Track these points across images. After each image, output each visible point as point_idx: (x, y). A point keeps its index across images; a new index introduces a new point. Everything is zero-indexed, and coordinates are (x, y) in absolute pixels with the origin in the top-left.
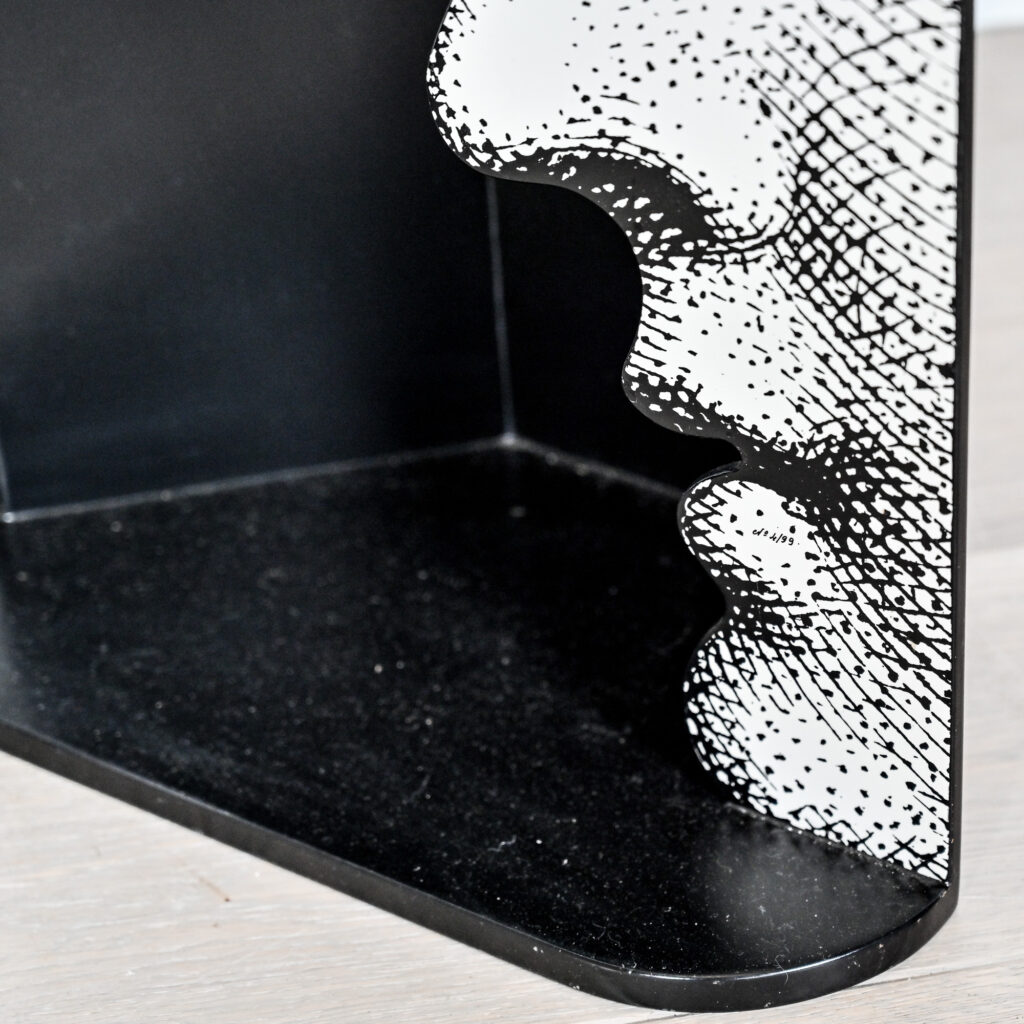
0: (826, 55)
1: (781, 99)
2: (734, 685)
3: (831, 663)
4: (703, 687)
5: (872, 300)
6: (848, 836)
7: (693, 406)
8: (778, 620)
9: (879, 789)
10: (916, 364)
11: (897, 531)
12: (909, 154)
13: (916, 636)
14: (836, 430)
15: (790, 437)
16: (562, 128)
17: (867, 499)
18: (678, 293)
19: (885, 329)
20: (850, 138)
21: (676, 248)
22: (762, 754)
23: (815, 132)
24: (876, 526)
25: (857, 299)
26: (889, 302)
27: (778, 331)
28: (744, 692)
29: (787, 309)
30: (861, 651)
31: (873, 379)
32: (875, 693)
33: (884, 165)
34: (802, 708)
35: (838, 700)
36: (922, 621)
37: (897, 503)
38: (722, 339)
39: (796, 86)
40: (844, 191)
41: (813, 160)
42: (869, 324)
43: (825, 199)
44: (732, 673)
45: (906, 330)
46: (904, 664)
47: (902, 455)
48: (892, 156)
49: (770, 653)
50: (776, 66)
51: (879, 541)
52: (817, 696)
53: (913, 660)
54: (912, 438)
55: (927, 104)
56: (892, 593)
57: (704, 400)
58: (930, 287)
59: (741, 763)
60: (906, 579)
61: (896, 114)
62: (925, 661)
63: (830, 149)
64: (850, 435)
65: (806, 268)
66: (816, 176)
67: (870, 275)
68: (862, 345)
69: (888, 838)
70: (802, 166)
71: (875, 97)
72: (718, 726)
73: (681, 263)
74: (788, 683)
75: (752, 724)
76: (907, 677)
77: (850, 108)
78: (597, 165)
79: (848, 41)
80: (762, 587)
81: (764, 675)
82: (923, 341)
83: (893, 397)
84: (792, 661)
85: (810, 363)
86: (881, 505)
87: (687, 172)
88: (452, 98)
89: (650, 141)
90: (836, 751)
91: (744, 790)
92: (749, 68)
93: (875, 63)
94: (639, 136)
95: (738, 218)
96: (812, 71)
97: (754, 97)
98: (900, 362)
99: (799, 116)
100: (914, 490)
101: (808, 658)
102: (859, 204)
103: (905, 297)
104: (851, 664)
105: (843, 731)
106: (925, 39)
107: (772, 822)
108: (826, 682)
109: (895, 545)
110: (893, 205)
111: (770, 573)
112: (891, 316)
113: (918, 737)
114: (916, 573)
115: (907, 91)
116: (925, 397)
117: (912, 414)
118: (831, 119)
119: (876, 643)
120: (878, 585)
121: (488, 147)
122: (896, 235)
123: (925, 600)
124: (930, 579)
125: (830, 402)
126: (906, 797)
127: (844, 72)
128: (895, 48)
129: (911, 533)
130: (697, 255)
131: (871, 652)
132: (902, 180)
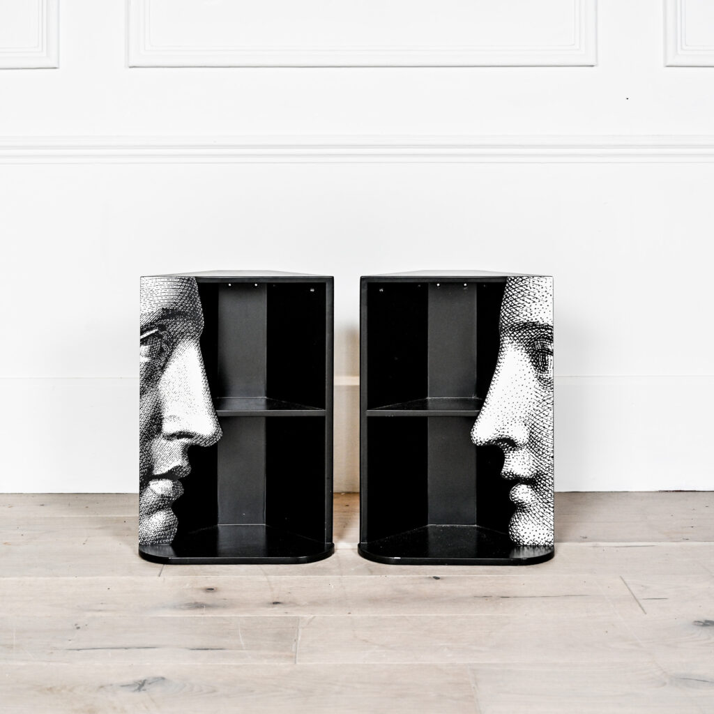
0: (535, 415)
1: (528, 423)
2: (517, 522)
3: (534, 512)
4: (513, 525)
5: (541, 450)
6: (537, 543)
7: (513, 475)
8: (526, 507)
9: (542, 532)
10: (548, 458)
11: (545, 485)
12: (546, 426)
13: (548, 502)
14: (536, 472)
15: (528, 475)
16: (493, 436)
17: (540, 481)
18: (511, 457)
19: (543, 453)
20: (538, 426)
21: (511, 450)
22: (522, 533)
23: (533, 427)
24: (542, 486)
25: (539, 450)
26: (544, 449)
27: (527, 458)
28: (520, 523)
29: (528, 454)
30: (539, 507)
31: (541, 462)
32: (541, 515)
33: (543, 429)
34: (530, 522)
35: (536, 518)
36: (549, 499)
37: (545, 481)
38: (518, 462)
39: (530, 421)
40: (537, 434)
41: (533, 431)
42: (541, 453)
43: (534, 436)
44: (517, 520)
45: (546, 453)
46: (546, 508)
47: (546, 472)
48: (544, 427)
49: (524, 514)
50: (527, 418)
51: (542, 488)
52: (531, 518)
53: (547, 506)
54: (547, 469)
55: (549, 419)
56: (544, 496)
57: (514, 473)
58: (550, 445)
59: (518, 537)
60: (546, 493)
61: (545, 421)
62: (550, 506)
63: (535, 429)
64: (538, 472)
65: (531, 447)
66: (533, 433)
67: (541, 446)
68: (540, 457)
69: (544, 541)
70: (531, 432)
71: (541, 420)
72: (515, 531)
73: (511, 452)
74: (527, 519)
75: (520, 528)
76: (547, 510)
77: (538, 422)
78: (499, 440)
79: (538, 412)
80: (523, 502)
81: (523, 518)
82: (549, 454)
83: (544, 464)
84: (528, 514)
85: (531, 462)
86: (542, 482)
87: (513, 437)
88: (475, 436)
89: (507, 434)
90: (535, 528)
91: (519, 542)
92: (523, 420)
93: (542, 415)
94: (506, 434)
95: (521, 442)
96: (533, 418)
97: (524, 424)
98: (545, 458)
99: (530, 425)
100: (547, 477)
101: (531, 513)
102: (540, 436)
103: (546, 447)
104: (537, 510)
105: (536, 523)
106: (549, 410)
107: (524, 546)
108: (533, 516)
109: (544, 488)
110: (544, 435)
111: (524, 500)
112: (544, 451)
113: (548, 520)
114: (548, 491)
115: (546, 418)
116: (549, 462)
117: (547, 465)
118: (535, 424)
119: (542, 506)
120: (542, 496)
121: (481, 442)
122: (545, 439)
123: (549, 495)
124: (550, 492)
125: (534, 467)
126: (547, 532)
127: (538, 417)
128: (545, 412)
129: (547, 485)
130: (514, 450)
131: (541, 507)
132: (546, 430)
